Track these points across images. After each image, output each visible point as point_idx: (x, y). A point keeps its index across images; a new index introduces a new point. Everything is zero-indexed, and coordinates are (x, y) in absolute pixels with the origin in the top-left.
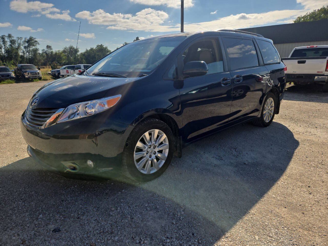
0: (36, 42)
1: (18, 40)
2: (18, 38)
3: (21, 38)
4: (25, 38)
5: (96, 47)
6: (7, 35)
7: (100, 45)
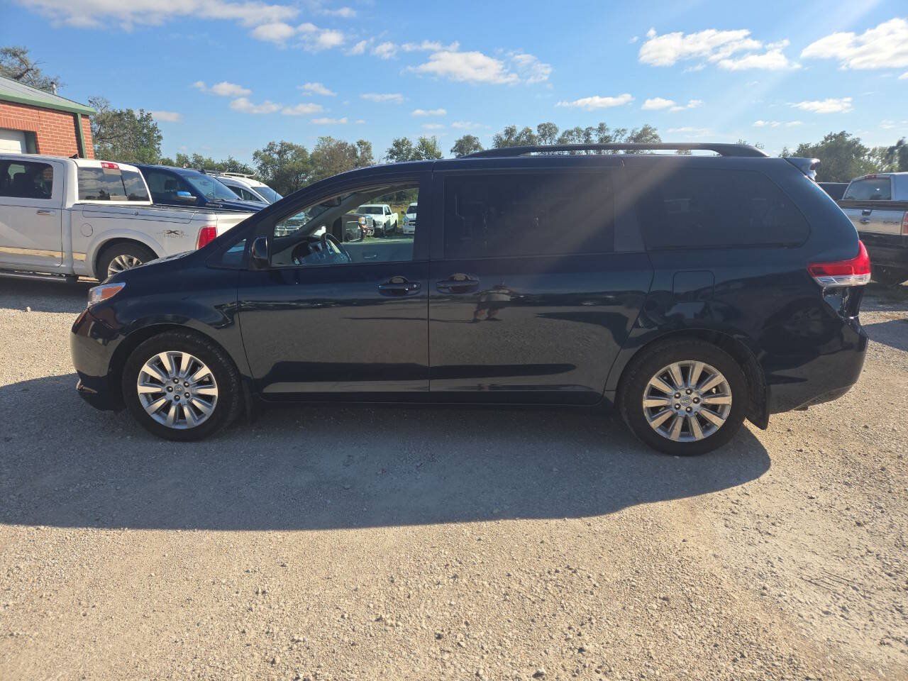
0: (655, 138)
1: (617, 135)
2: (618, 131)
3: (623, 130)
4: (633, 131)
5: (823, 139)
6: (597, 127)
7: (838, 133)
